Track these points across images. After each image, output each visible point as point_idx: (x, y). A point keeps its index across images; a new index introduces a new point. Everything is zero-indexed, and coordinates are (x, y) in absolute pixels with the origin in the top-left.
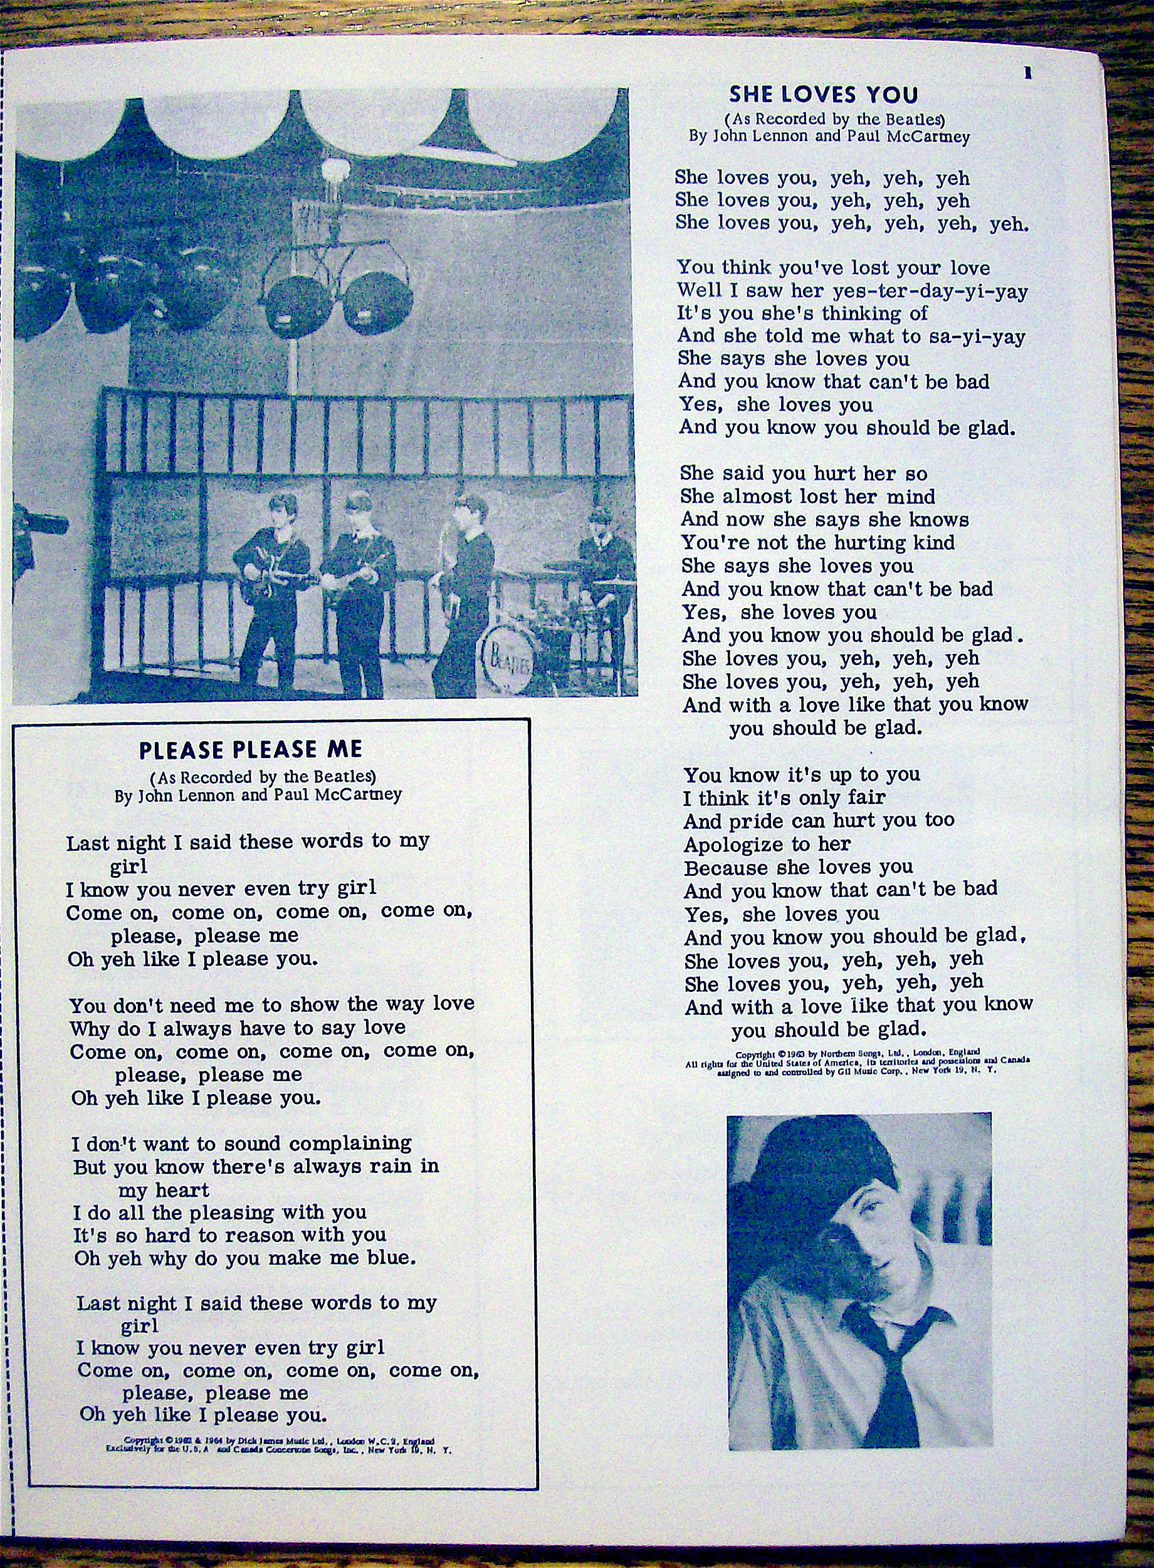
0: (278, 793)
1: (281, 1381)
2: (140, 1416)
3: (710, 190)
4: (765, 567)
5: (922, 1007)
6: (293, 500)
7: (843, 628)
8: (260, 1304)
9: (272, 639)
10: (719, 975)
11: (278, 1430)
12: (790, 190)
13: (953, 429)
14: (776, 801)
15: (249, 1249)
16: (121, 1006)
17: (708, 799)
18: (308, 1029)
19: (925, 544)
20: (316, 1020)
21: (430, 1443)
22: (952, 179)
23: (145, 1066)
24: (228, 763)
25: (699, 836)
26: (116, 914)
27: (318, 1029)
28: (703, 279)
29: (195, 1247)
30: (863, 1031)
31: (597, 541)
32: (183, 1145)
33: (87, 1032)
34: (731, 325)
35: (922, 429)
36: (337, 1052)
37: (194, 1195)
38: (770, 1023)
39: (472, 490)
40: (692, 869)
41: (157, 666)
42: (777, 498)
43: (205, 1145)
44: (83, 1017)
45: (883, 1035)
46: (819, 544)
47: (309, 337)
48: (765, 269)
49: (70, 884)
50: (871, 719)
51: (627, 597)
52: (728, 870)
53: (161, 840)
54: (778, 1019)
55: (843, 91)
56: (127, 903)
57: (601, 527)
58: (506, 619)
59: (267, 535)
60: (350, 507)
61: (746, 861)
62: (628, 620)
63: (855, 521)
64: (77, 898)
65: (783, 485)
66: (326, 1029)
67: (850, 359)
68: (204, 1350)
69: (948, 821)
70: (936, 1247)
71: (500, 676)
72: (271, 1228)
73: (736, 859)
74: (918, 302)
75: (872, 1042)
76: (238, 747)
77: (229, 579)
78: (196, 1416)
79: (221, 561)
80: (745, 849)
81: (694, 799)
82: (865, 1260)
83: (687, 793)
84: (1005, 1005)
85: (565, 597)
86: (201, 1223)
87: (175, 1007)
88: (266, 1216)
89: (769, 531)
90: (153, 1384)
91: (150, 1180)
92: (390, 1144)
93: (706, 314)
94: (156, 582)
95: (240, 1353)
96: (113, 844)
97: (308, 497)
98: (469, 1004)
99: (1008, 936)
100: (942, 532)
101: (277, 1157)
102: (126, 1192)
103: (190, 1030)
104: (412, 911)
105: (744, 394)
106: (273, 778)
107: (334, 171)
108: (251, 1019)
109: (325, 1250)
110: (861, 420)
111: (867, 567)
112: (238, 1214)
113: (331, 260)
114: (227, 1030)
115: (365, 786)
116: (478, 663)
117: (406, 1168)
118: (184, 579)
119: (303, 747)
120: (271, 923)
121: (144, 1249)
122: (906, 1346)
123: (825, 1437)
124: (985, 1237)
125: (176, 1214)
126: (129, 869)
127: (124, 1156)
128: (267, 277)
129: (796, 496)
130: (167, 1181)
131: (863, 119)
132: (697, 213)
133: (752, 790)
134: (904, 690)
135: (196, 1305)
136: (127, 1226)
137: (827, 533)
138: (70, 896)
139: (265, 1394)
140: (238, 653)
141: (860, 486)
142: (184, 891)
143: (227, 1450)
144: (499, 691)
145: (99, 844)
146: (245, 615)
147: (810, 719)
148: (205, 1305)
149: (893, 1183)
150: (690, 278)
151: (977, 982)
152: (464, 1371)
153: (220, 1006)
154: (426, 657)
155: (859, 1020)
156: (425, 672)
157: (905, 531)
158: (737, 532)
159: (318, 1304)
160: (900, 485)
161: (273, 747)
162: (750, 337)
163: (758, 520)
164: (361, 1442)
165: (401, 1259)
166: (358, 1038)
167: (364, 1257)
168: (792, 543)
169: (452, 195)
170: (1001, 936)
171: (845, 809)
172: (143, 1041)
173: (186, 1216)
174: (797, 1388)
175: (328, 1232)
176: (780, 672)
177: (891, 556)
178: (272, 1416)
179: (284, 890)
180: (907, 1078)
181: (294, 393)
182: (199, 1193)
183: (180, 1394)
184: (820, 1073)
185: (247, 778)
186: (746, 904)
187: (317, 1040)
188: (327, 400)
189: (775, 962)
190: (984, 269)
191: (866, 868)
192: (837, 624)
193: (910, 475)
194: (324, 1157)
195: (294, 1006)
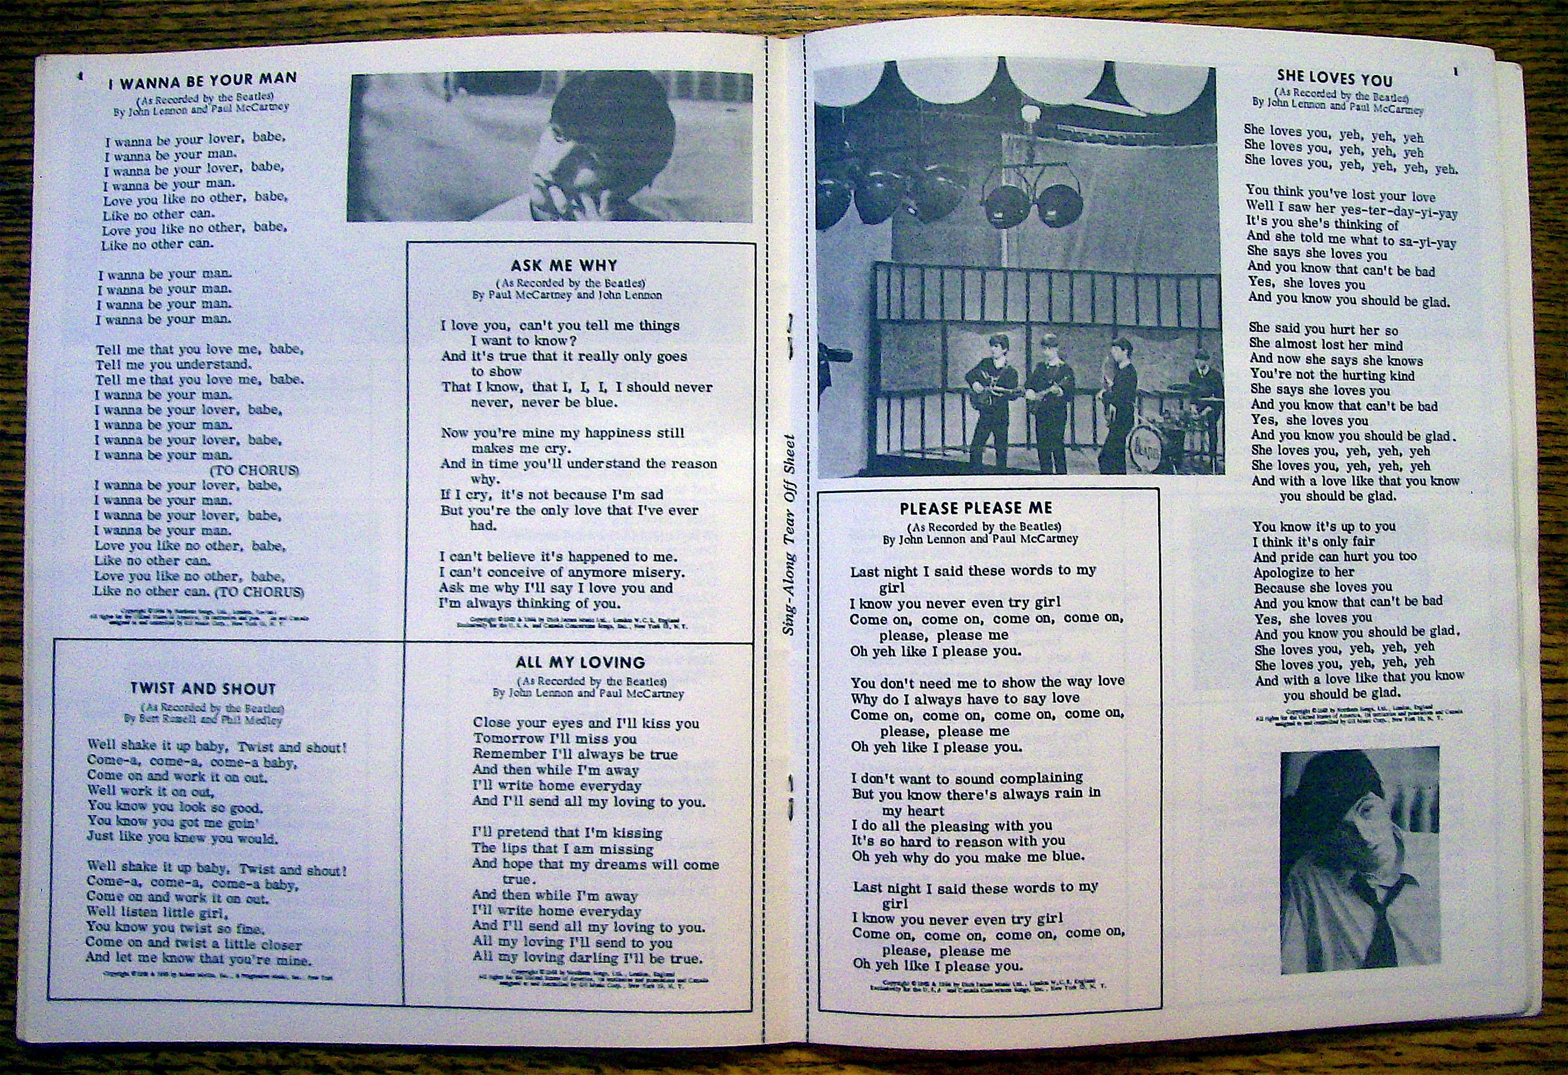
0: (996, 537)
1: (992, 942)
2: (895, 966)
3: (1265, 138)
4: (1301, 391)
5: (1399, 678)
6: (1006, 338)
7: (1348, 431)
8: (978, 890)
9: (992, 434)
10: (1276, 659)
11: (989, 977)
12: (1316, 141)
13: (1414, 303)
14: (1309, 544)
15: (971, 851)
16: (886, 684)
17: (1268, 543)
18: (1014, 700)
19: (1397, 377)
20: (1020, 693)
21: (1092, 981)
22: (1413, 139)
23: (902, 725)
24: (961, 517)
25: (1264, 567)
26: (884, 621)
27: (1021, 700)
28: (1261, 198)
29: (935, 850)
30: (1363, 694)
31: (1200, 371)
32: (925, 780)
33: (863, 701)
34: (1279, 229)
35: (1395, 302)
36: (1033, 716)
37: (934, 814)
38: (1307, 690)
39: (1122, 334)
40: (1259, 589)
41: (913, 452)
42: (1308, 345)
43: (942, 780)
44: (860, 691)
45: (1375, 697)
46: (1333, 376)
47: (1015, 228)
48: (1299, 193)
49: (852, 600)
50: (1365, 490)
51: (1219, 409)
52: (1281, 589)
53: (915, 569)
54: (1312, 687)
55: (1347, 77)
56: (890, 613)
57: (1203, 362)
58: (1145, 422)
59: (988, 363)
60: (1043, 343)
61: (1291, 583)
62: (1219, 423)
63: (1355, 361)
64: (857, 610)
65: (1312, 337)
66: (1026, 700)
67: (1351, 255)
68: (940, 921)
69: (1412, 557)
70: (1406, 835)
71: (1141, 461)
72: (987, 837)
73: (1286, 582)
74: (1392, 218)
75: (1367, 702)
76: (968, 506)
77: (963, 392)
78: (933, 967)
79: (958, 379)
80: (1291, 575)
81: (1259, 542)
82: (1364, 844)
83: (1255, 539)
84: (1448, 677)
85: (1181, 408)
86: (939, 834)
87: (924, 685)
88: (984, 829)
89: (1303, 367)
90: (904, 944)
91: (904, 804)
92: (1069, 778)
93: (1264, 222)
94: (913, 394)
95: (964, 924)
96: (881, 573)
97: (1015, 337)
98: (1121, 681)
99: (1450, 631)
100: (1406, 369)
101: (991, 788)
102: (887, 812)
103: (932, 701)
104: (1085, 618)
105: (1287, 275)
106: (991, 527)
107: (1030, 114)
108: (975, 693)
109: (1024, 851)
110: (1358, 294)
111: (1363, 391)
112: (964, 828)
113: (1030, 174)
114: (958, 701)
115: (1055, 533)
116: (1127, 451)
117: (1078, 794)
118: (932, 392)
119: (1013, 506)
120: (990, 626)
121: (898, 850)
122: (1388, 901)
123: (1340, 964)
124: (1435, 827)
125: (921, 828)
126: (892, 589)
127: (887, 787)
128: (986, 186)
129: (1319, 344)
130: (916, 805)
131: (1359, 96)
132: (1258, 153)
133: (1294, 536)
134: (1385, 472)
135: (934, 889)
136: (888, 835)
137: (1338, 369)
138: (853, 607)
139: (980, 952)
140: (969, 442)
141: (1357, 338)
142: (930, 605)
143: (954, 991)
144: (1140, 470)
145: (873, 573)
146: (973, 416)
147: (1329, 490)
148: (941, 890)
149: (1380, 794)
150: (1254, 197)
151: (1431, 661)
152: (1116, 932)
153: (954, 684)
154: (1094, 446)
155: (1360, 687)
156: (1093, 457)
157: (1385, 368)
158: (1284, 367)
159: (1018, 889)
160: (1382, 338)
161: (992, 506)
162: (1291, 238)
163: (1296, 360)
164: (1047, 983)
165: (1075, 857)
166: (1048, 706)
167: (1050, 856)
168: (1317, 375)
169: (1107, 134)
170: (1445, 632)
171: (1351, 549)
172: (901, 708)
173: (929, 828)
174: (1323, 933)
175: (1026, 839)
176: (1310, 459)
177: (1377, 385)
178: (985, 968)
179: (999, 604)
180: (1390, 726)
181: (1005, 266)
182: (938, 813)
183: (923, 952)
184: (1336, 722)
185: (974, 528)
186: (1292, 612)
187: (1021, 707)
188: (1028, 272)
189: (1310, 650)
190: (1432, 199)
191: (1364, 588)
192: (1344, 429)
193: (1388, 332)
194: (1024, 788)
195: (1005, 684)
